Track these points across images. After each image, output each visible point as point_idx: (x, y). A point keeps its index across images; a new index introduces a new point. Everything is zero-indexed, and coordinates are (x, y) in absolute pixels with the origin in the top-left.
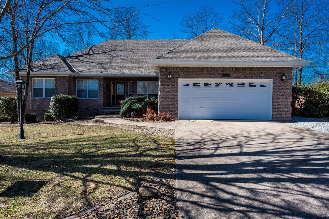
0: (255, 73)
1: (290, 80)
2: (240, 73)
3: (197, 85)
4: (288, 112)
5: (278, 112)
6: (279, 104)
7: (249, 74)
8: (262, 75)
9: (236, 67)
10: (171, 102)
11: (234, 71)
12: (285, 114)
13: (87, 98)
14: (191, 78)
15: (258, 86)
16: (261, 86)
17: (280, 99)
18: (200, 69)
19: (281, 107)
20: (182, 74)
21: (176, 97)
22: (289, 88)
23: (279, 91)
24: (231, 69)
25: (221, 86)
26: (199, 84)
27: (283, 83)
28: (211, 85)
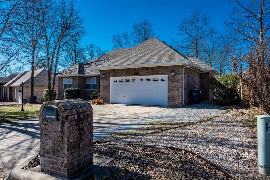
0: (155, 71)
1: (180, 75)
2: (145, 72)
3: (121, 81)
4: (179, 100)
5: (172, 100)
6: (172, 94)
7: (151, 72)
8: (160, 72)
9: (142, 68)
10: (106, 92)
11: (141, 70)
12: (177, 101)
13: (91, 89)
14: (116, 76)
15: (159, 80)
16: (162, 80)
17: (172, 90)
18: (121, 71)
19: (174, 96)
20: (112, 74)
21: (108, 89)
22: (179, 82)
23: (172, 84)
24: (139, 69)
25: (136, 81)
26: (123, 80)
27: (175, 77)
28: (129, 80)
